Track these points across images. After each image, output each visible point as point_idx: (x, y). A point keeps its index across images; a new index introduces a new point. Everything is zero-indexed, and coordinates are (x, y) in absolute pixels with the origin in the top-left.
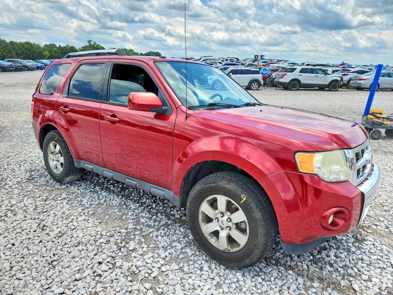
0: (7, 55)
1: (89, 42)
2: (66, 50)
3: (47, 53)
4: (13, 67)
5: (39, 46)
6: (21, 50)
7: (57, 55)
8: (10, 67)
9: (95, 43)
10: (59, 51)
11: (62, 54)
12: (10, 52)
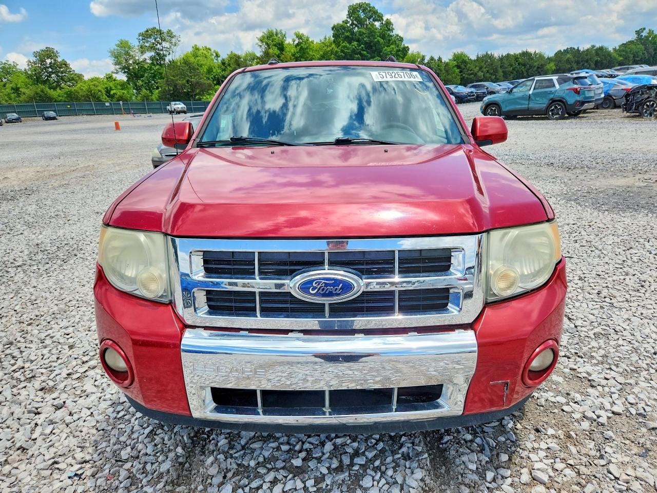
0: (490, 77)
1: (638, 32)
2: (587, 55)
3: (552, 66)
4: (474, 95)
5: (541, 56)
6: (511, 66)
7: (569, 66)
8: (469, 96)
9: (651, 32)
10: (573, 59)
11: (578, 62)
12: (495, 71)
